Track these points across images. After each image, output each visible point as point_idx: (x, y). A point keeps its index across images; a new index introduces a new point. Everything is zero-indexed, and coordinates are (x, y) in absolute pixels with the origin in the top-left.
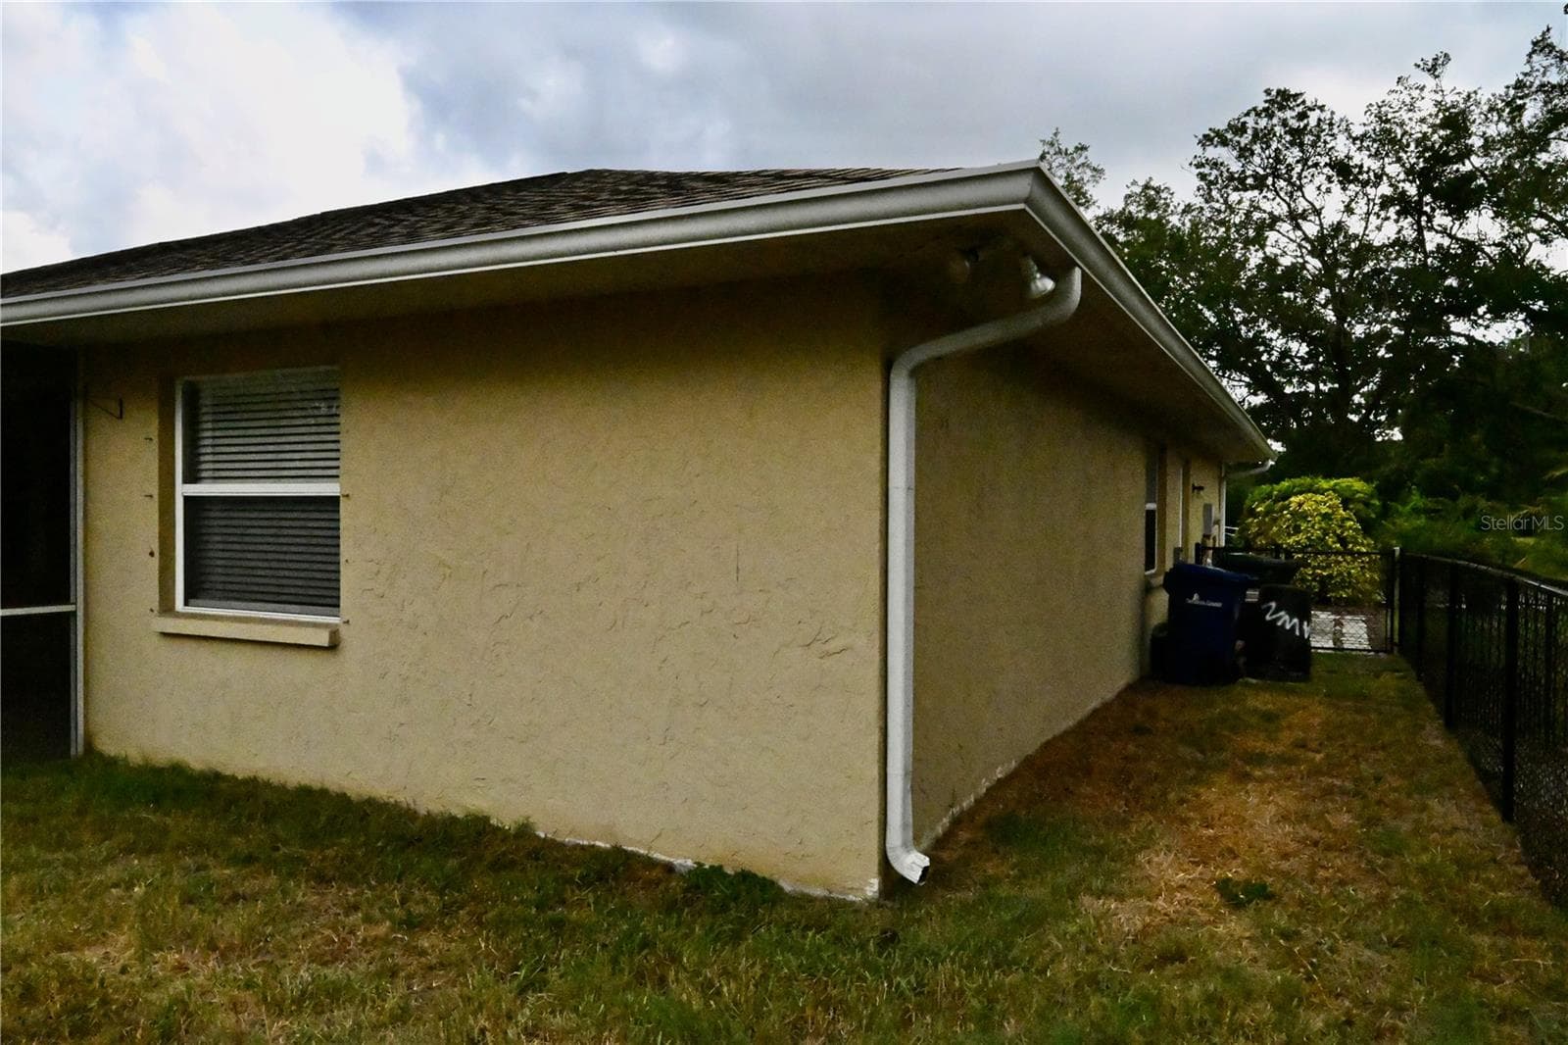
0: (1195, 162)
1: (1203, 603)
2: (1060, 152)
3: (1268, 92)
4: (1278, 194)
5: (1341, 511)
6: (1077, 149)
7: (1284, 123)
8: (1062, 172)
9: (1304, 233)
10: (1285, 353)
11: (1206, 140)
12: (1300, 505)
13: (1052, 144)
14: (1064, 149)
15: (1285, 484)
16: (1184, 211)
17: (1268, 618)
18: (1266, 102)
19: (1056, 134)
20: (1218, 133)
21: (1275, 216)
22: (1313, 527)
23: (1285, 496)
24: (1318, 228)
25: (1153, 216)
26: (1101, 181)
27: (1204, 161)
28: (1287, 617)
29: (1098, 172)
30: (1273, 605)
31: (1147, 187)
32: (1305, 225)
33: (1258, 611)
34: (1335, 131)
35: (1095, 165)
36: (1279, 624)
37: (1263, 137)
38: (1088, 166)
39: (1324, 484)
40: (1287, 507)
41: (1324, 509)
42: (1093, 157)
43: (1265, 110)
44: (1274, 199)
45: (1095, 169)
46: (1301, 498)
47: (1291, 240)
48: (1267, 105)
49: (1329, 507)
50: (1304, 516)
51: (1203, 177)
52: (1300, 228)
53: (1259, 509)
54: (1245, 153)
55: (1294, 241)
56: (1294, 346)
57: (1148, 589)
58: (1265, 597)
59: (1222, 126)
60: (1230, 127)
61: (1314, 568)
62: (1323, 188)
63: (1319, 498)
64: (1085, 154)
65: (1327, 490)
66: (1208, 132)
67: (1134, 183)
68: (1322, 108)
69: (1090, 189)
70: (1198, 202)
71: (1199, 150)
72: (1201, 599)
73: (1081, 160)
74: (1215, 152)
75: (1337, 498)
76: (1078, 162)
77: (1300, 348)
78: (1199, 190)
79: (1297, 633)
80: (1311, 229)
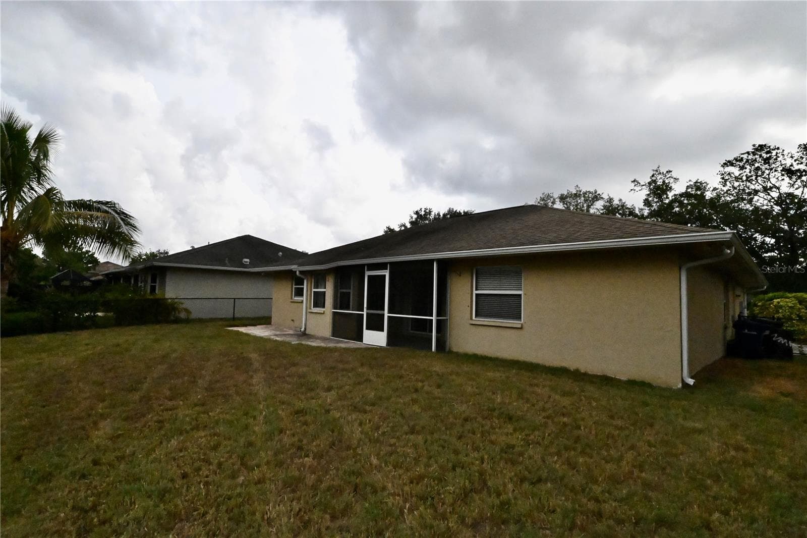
0: (720, 173)
1: (749, 332)
2: (660, 173)
3: (754, 145)
4: (757, 182)
5: (798, 305)
6: (667, 172)
7: (761, 156)
8: (661, 180)
9: (771, 196)
10: (763, 243)
11: (725, 165)
12: (778, 303)
13: (657, 171)
14: (662, 173)
15: (771, 295)
16: (713, 190)
17: (774, 339)
18: (753, 149)
19: (658, 167)
20: (729, 162)
21: (757, 190)
22: (785, 311)
23: (771, 299)
24: (779, 194)
25: (699, 193)
26: (678, 183)
27: (723, 173)
28: (782, 339)
29: (676, 179)
30: (776, 335)
31: (696, 182)
32: (772, 194)
33: (769, 338)
34: (786, 157)
35: (674, 177)
36: (779, 341)
37: (752, 163)
38: (672, 178)
39: (789, 295)
40: (772, 304)
41: (790, 305)
42: (674, 174)
43: (753, 152)
44: (756, 184)
45: (675, 179)
46: (779, 300)
47: (765, 199)
48: (753, 150)
49: (792, 304)
50: (781, 307)
51: (723, 178)
52: (769, 195)
53: (759, 304)
54: (742, 168)
55: (767, 199)
56: (767, 240)
57: (726, 328)
58: (772, 332)
59: (731, 158)
60: (735, 159)
61: (787, 327)
62: (780, 179)
63: (788, 300)
64: (671, 173)
65: (791, 297)
66: (725, 162)
67: (690, 181)
68: (778, 149)
69: (673, 185)
70: (720, 186)
71: (722, 169)
72: (748, 331)
73: (669, 175)
74: (730, 169)
75: (796, 300)
76: (668, 176)
77: (770, 241)
78: (720, 182)
79: (787, 345)
80: (775, 194)
